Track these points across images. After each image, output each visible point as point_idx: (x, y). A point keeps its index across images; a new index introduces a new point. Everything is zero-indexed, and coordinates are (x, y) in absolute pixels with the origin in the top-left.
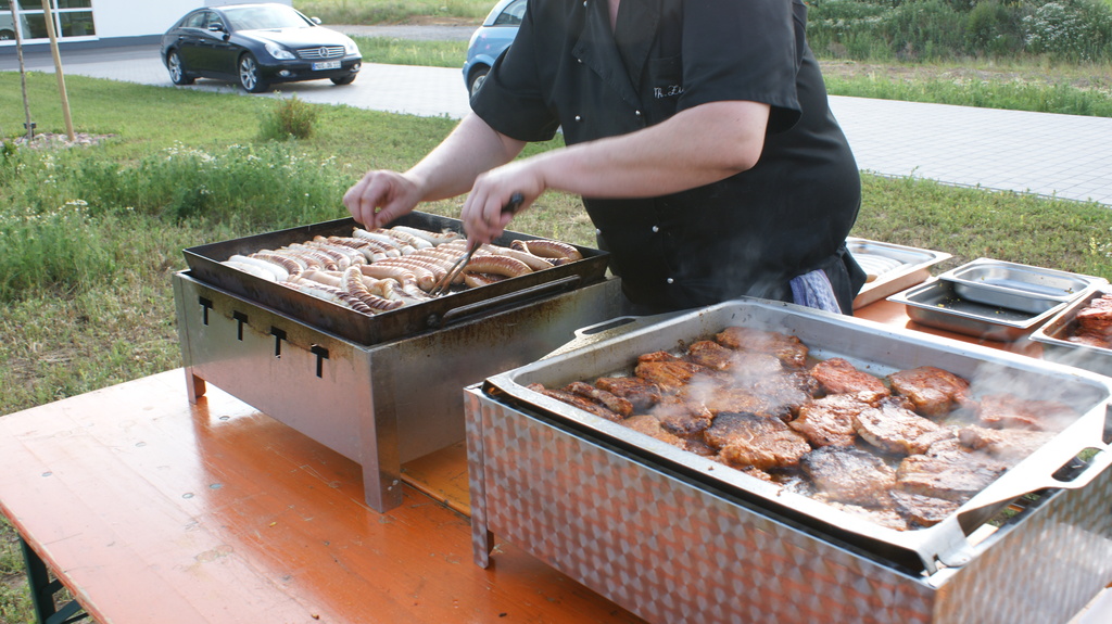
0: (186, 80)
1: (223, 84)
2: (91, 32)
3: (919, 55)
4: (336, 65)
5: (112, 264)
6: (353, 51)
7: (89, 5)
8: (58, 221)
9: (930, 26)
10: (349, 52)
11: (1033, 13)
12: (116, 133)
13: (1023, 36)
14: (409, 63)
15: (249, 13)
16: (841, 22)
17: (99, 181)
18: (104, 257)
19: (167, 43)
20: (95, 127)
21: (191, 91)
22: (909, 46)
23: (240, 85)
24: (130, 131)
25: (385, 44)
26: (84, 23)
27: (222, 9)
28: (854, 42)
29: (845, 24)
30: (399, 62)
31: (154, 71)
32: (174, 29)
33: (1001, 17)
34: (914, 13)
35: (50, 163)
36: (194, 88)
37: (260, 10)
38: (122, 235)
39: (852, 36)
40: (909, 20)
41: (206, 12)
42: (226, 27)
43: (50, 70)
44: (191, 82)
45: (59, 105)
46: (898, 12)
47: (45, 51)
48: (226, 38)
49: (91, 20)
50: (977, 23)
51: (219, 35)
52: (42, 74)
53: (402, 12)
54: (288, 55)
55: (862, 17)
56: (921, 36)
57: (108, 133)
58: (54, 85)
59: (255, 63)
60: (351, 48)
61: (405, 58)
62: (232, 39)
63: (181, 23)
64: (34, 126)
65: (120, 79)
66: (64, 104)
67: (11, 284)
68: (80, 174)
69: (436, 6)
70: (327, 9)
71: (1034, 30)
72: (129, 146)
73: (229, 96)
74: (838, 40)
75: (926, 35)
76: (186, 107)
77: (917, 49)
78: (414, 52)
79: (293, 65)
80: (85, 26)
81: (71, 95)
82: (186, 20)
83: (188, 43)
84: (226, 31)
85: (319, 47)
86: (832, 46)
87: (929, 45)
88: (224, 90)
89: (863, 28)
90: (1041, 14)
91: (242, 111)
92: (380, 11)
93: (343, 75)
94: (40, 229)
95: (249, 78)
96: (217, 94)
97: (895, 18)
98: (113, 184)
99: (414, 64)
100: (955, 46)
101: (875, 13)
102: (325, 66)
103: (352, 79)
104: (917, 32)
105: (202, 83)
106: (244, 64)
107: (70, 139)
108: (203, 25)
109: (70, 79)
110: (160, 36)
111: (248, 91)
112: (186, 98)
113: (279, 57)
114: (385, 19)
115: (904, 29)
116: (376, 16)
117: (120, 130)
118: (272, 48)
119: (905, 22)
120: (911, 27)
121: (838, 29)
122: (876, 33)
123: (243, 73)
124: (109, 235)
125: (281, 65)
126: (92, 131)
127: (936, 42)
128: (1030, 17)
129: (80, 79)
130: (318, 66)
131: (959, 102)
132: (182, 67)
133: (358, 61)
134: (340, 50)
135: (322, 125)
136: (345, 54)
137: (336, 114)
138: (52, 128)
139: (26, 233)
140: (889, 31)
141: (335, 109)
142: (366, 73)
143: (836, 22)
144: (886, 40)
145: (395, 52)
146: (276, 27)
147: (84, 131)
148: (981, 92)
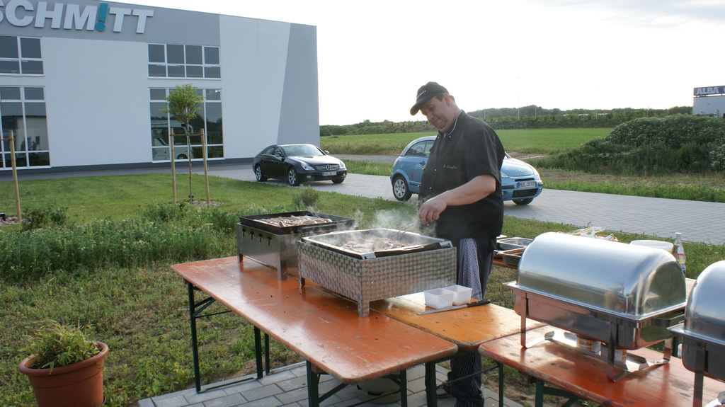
0: (263, 179)
1: (280, 182)
2: (222, 156)
3: (650, 172)
4: (334, 173)
5: (221, 250)
6: (343, 167)
7: (222, 143)
8: (201, 231)
9: (656, 157)
10: (341, 167)
11: (716, 149)
12: (228, 201)
13: (710, 162)
14: (373, 174)
15: (295, 148)
16: (607, 155)
17: (219, 219)
18: (218, 247)
19: (256, 162)
20: (219, 198)
21: (265, 184)
22: (645, 167)
23: (288, 182)
24: (234, 200)
25: (364, 164)
26: (218, 152)
27: (282, 146)
28: (615, 165)
29: (610, 156)
30: (369, 174)
31: (249, 175)
32: (259, 155)
33: (697, 151)
34: (648, 150)
35: (199, 210)
36: (267, 183)
37: (301, 146)
38: (226, 241)
39: (613, 162)
40: (645, 154)
41: (275, 147)
42: (284, 154)
43: (203, 173)
44: (266, 180)
45: (204, 189)
46: (639, 149)
47: (201, 164)
48: (283, 160)
49: (222, 150)
50: (683, 155)
51: (280, 158)
52: (197, 175)
53: (378, 148)
54: (311, 168)
55: (619, 152)
56: (651, 162)
57: (224, 201)
58: (203, 181)
59: (295, 172)
60: (342, 166)
61: (372, 171)
62: (286, 160)
63: (263, 152)
64: (193, 197)
65: (233, 178)
66: (207, 188)
67: (181, 255)
68: (211, 215)
69: (396, 145)
70: (339, 146)
71: (716, 159)
72: (233, 207)
73: (282, 187)
74: (605, 165)
75: (655, 161)
76: (261, 191)
77: (649, 169)
78: (377, 169)
79: (314, 173)
80: (219, 153)
81: (210, 185)
82: (265, 151)
83: (266, 162)
84: (283, 157)
85: (326, 164)
86: (601, 168)
87: (656, 167)
88: (280, 185)
89: (620, 158)
90: (720, 150)
91: (287, 194)
92: (366, 148)
93: (338, 178)
94: (194, 234)
95: (293, 179)
96: (277, 186)
97: (637, 152)
98: (224, 221)
99: (376, 175)
100: (671, 168)
101: (627, 150)
102: (329, 174)
103: (343, 181)
104: (649, 160)
105: (270, 181)
106: (290, 172)
107: (208, 203)
108: (273, 153)
109: (210, 177)
110: (253, 158)
111: (292, 185)
112: (262, 187)
113: (307, 169)
114: (368, 152)
115: (642, 158)
116: (364, 150)
117: (230, 200)
118: (304, 164)
119: (642, 155)
120: (646, 157)
121: (606, 159)
122: (626, 161)
123: (290, 177)
124: (220, 240)
125: (308, 173)
126: (218, 201)
127: (660, 165)
128: (714, 151)
129: (215, 178)
130: (326, 174)
131: (647, 195)
132: (262, 173)
133: (345, 172)
134: (337, 167)
135: (322, 200)
136: (339, 168)
137: (330, 196)
138: (200, 198)
139: (188, 235)
140: (633, 159)
141: (330, 194)
142: (349, 178)
143: (605, 155)
144: (632, 165)
145: (368, 168)
146: (309, 155)
147: (214, 200)
148: (658, 190)
